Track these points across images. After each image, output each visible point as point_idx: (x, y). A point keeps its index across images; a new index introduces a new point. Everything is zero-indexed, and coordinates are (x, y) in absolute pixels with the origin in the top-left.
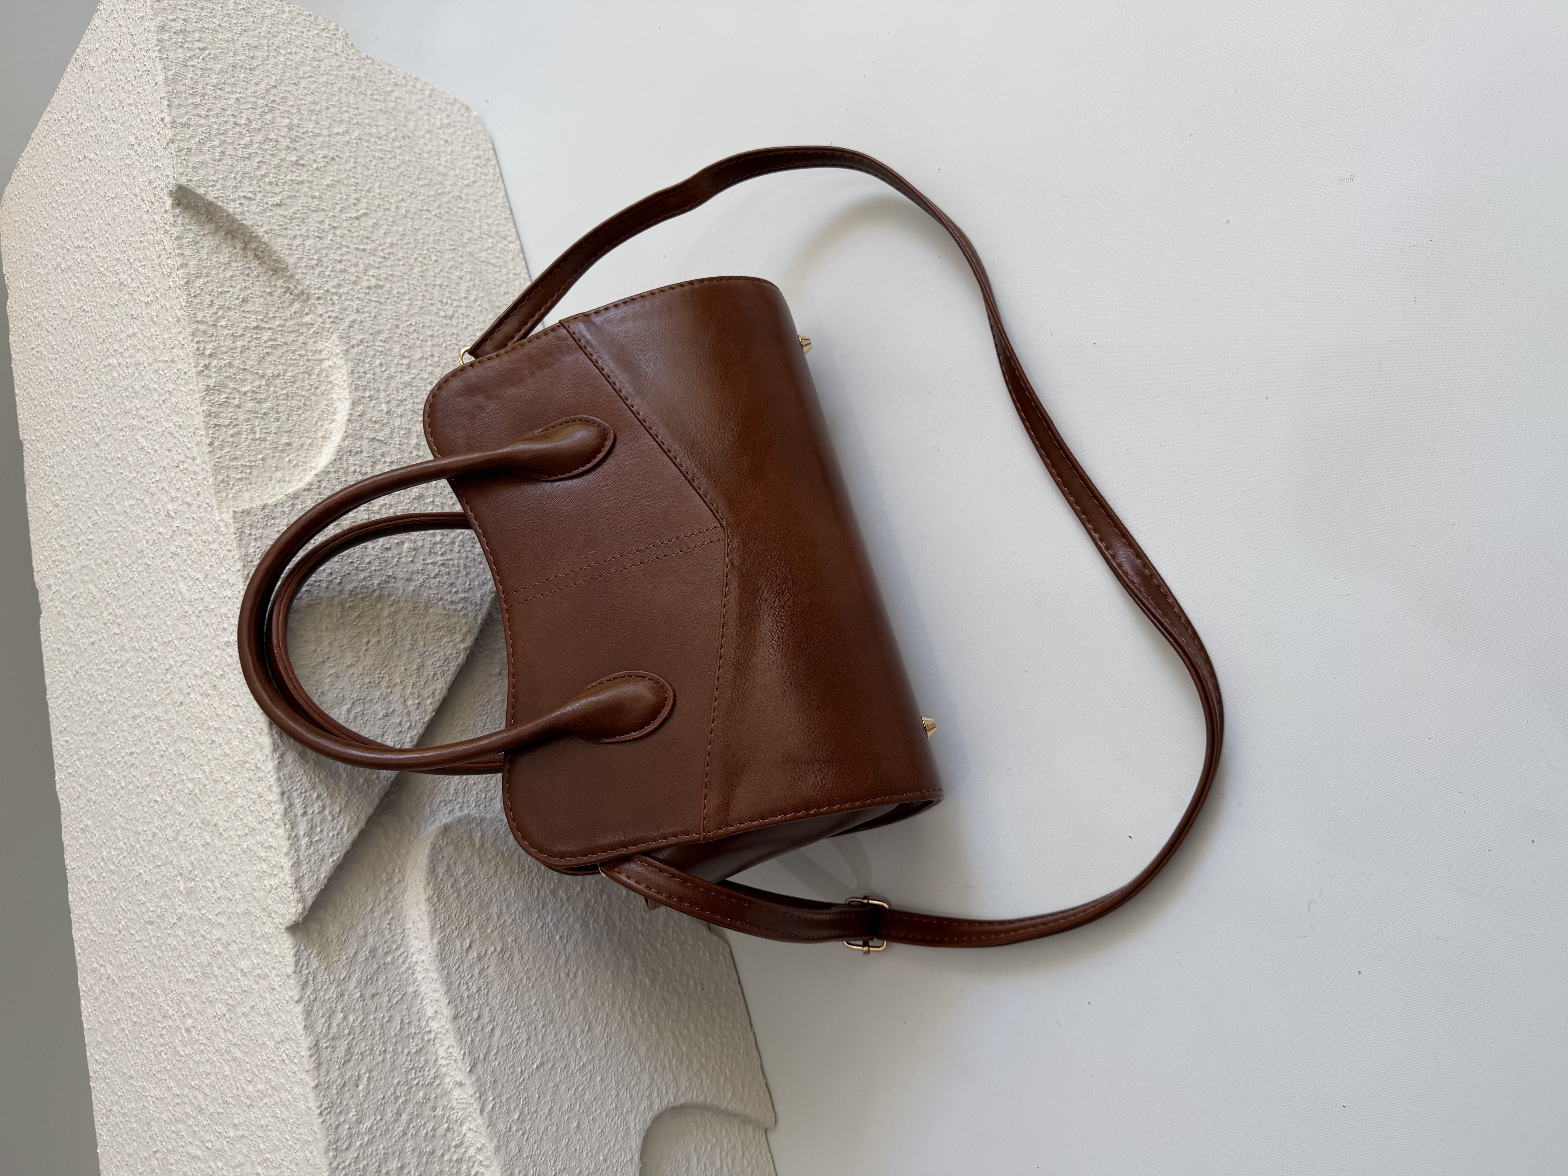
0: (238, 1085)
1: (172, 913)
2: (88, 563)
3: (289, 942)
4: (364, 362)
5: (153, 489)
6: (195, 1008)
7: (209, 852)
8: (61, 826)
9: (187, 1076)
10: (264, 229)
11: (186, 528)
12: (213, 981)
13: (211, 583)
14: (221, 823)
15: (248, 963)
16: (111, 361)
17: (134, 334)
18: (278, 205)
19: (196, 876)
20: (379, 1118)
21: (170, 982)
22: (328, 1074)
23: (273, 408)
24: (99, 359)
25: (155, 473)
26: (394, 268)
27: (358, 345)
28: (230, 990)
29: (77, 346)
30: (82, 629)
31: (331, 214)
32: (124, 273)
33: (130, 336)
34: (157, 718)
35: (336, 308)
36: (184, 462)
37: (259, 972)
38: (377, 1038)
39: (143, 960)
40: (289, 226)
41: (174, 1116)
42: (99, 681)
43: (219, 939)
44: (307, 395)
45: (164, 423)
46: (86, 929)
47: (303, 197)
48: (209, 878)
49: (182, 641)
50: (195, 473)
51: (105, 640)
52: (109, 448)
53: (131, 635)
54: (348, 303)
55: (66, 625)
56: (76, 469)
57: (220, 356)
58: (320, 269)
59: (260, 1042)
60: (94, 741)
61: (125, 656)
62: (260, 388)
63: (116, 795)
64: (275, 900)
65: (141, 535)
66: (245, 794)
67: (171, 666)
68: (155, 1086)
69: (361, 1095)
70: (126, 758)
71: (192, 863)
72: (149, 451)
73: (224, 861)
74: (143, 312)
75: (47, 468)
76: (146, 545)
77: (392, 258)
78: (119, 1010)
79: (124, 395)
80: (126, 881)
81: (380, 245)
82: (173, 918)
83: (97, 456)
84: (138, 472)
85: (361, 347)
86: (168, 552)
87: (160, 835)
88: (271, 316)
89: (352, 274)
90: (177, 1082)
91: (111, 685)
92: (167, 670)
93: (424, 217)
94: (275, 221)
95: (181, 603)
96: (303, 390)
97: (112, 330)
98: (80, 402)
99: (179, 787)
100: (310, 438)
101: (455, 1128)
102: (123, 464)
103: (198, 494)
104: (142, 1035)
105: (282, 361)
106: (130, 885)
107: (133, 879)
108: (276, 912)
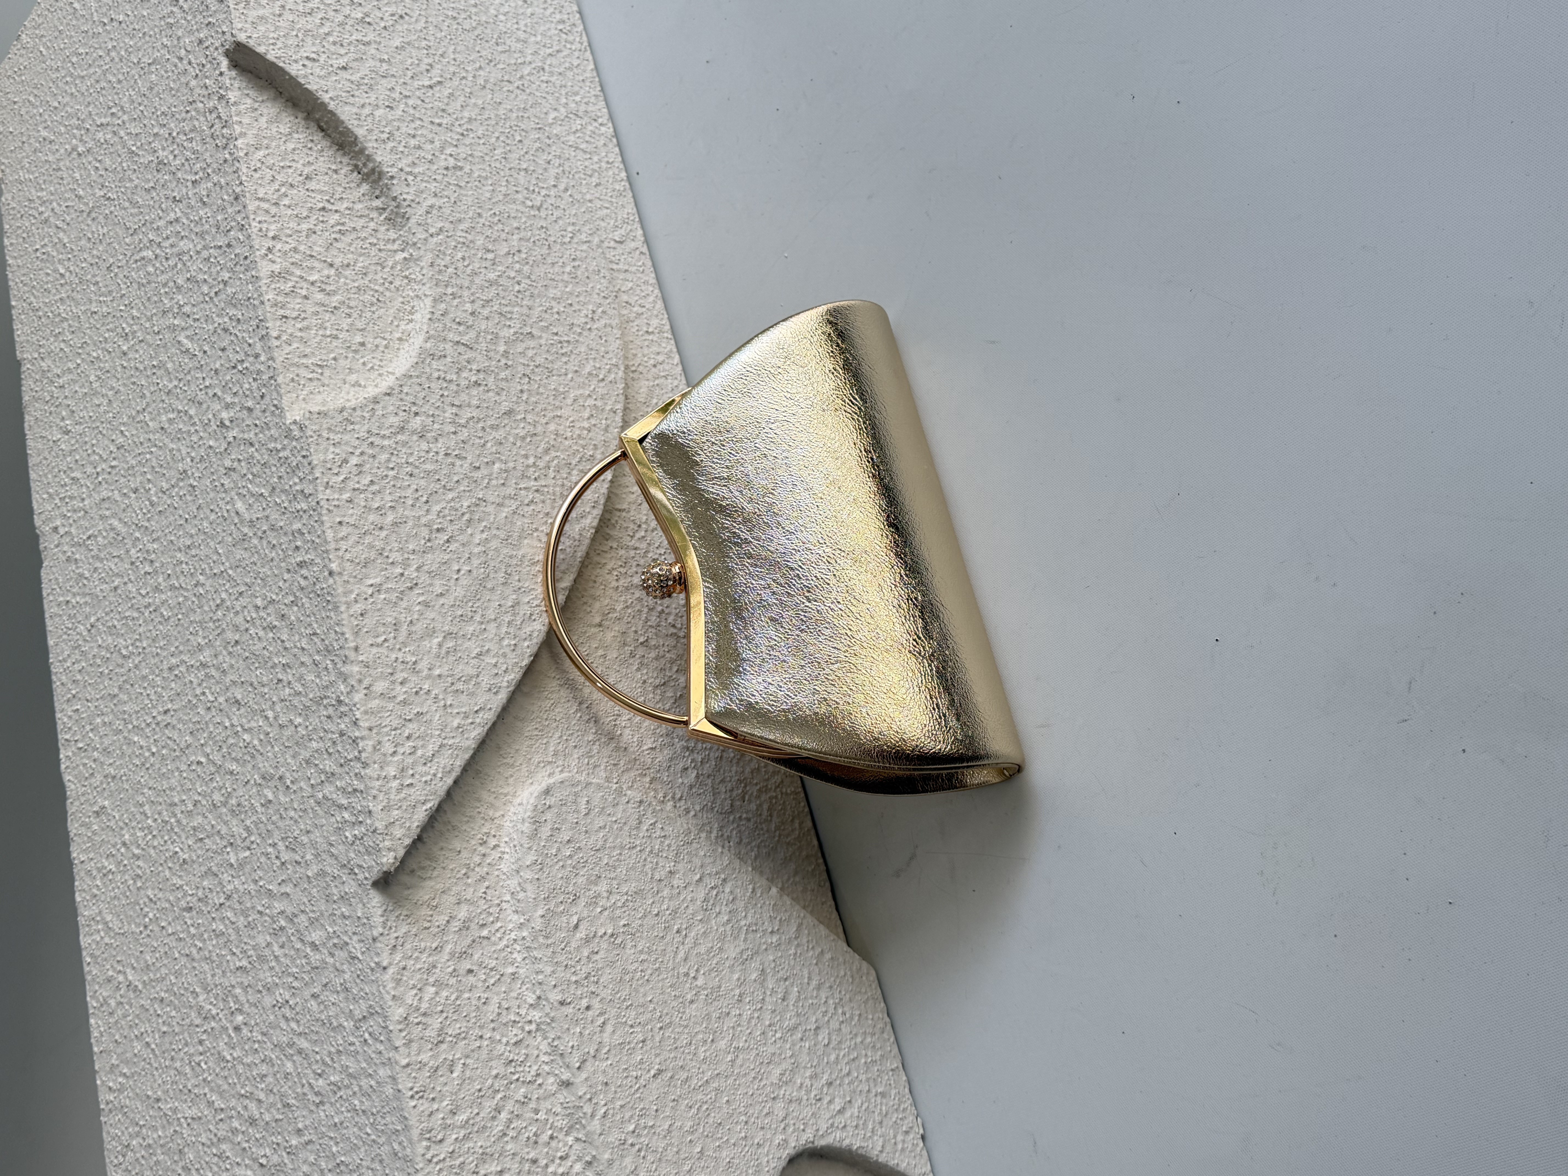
0: (304, 1082)
1: (218, 892)
2: (110, 494)
3: (376, 900)
4: (444, 254)
5: (201, 396)
6: (248, 1001)
7: (271, 811)
8: (66, 812)
9: (235, 1084)
10: (330, 95)
11: (246, 436)
12: (273, 964)
13: (278, 497)
14: (288, 775)
15: (321, 933)
16: (144, 253)
17: (177, 220)
18: (344, 68)
19: (252, 842)
20: (476, 1111)
21: (213, 976)
22: (419, 1054)
23: (344, 302)
24: (129, 254)
25: (204, 378)
26: (474, 148)
27: (438, 234)
28: (295, 970)
29: (98, 241)
30: (100, 573)
31: (402, 80)
32: (164, 149)
33: (171, 222)
34: (203, 665)
35: (412, 190)
36: (243, 361)
37: (336, 941)
38: (474, 1020)
39: (177, 955)
40: (357, 93)
41: (216, 1135)
42: (123, 632)
43: (282, 912)
44: (381, 289)
45: (216, 319)
46: (99, 931)
47: (370, 60)
48: (271, 842)
49: (239, 570)
50: (259, 372)
51: (131, 582)
52: (140, 356)
53: (169, 572)
54: (424, 184)
55: (77, 571)
56: (94, 385)
57: (284, 239)
58: (393, 144)
59: (335, 1024)
60: (115, 705)
61: (159, 598)
62: (328, 277)
63: (143, 764)
64: (359, 852)
65: (184, 452)
66: (322, 735)
67: (223, 600)
68: (190, 1104)
69: (456, 1083)
70: (159, 718)
71: (247, 829)
72: (196, 353)
73: (291, 818)
74: (189, 193)
75: (54, 389)
76: (190, 464)
77: (472, 136)
78: (144, 1023)
79: (162, 291)
80: (156, 865)
81: (457, 119)
82: (219, 898)
83: (125, 368)
84: (180, 380)
85: (440, 237)
86: (221, 469)
87: (204, 802)
88: (337, 196)
89: (428, 152)
90: (221, 1094)
91: (140, 634)
92: (218, 606)
93: (505, 89)
94: (341, 86)
95: (238, 525)
96: (376, 284)
97: (147, 218)
98: (101, 307)
99: (231, 741)
100: (385, 339)
101: (561, 1136)
102: (159, 373)
103: (262, 397)
104: (174, 1047)
105: (352, 249)
106: (160, 869)
107: (165, 861)
108: (360, 866)
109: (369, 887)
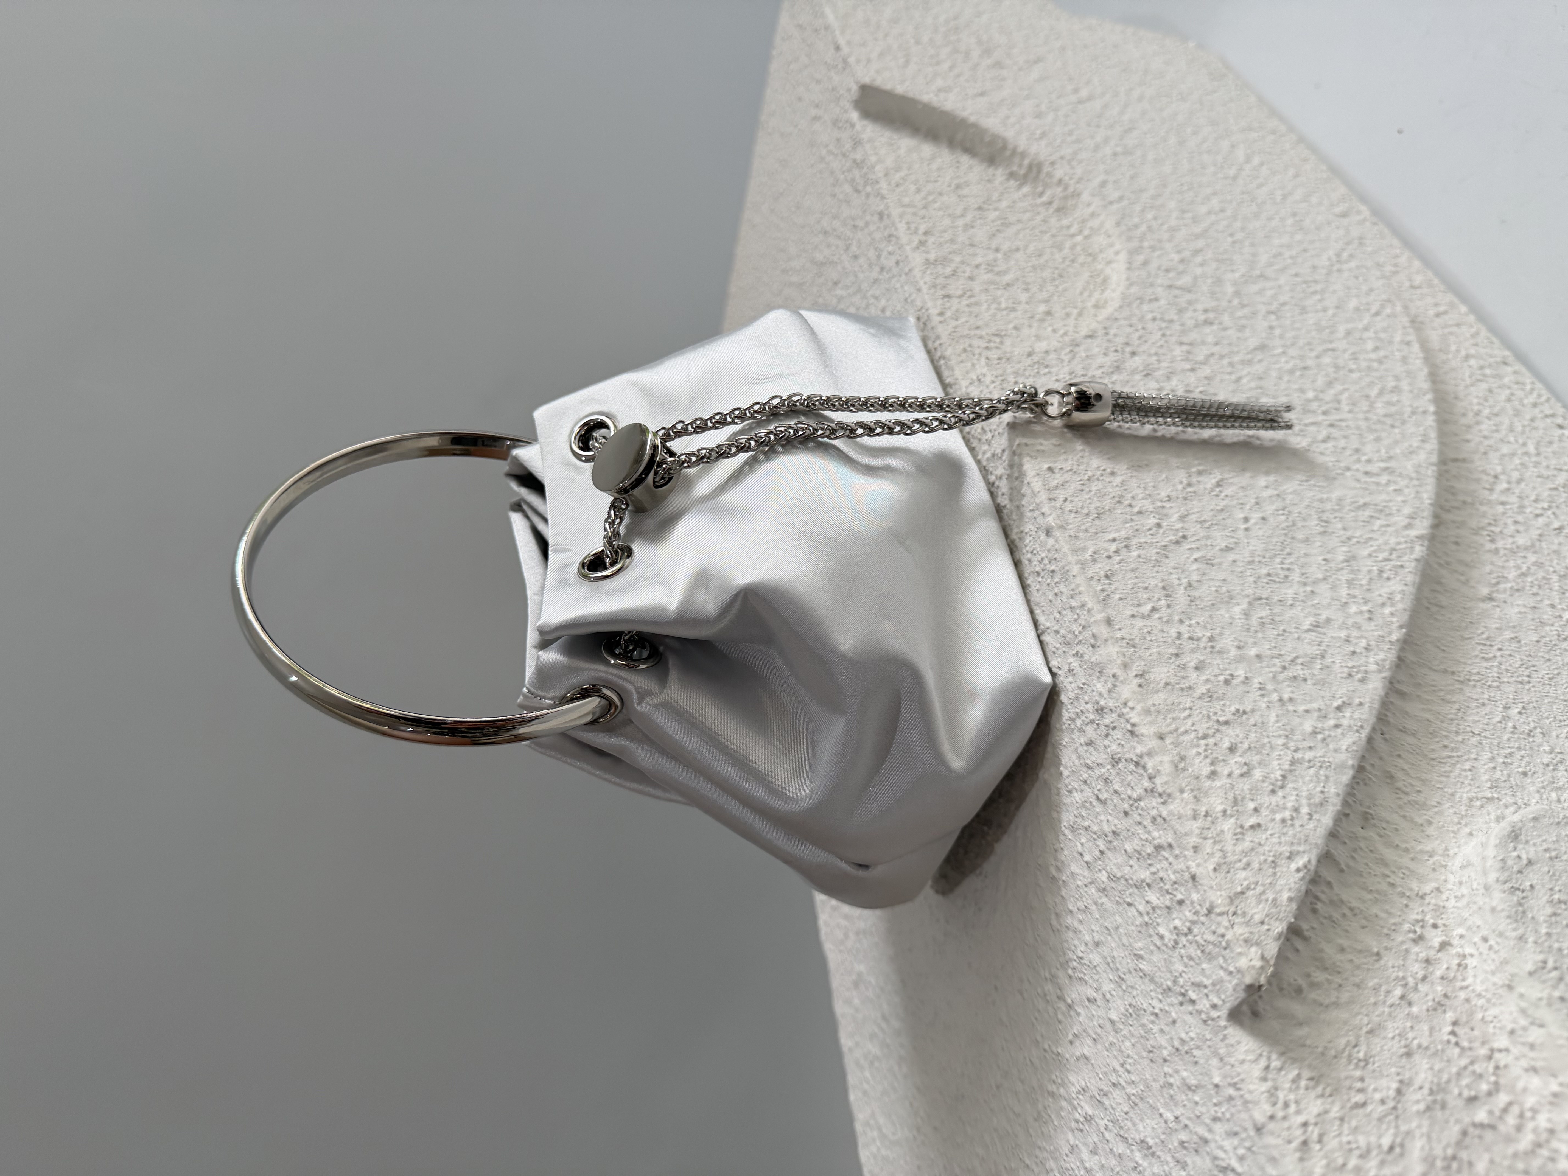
3: (1244, 1048)
4: (1131, 216)
10: (969, 113)
23: (1018, 280)
37: (1183, 1136)
44: (1062, 267)
57: (937, 234)
58: (1047, 141)
62: (995, 260)
96: (1055, 263)
105: (1020, 237)
108: (1197, 985)
109: (1223, 1023)
